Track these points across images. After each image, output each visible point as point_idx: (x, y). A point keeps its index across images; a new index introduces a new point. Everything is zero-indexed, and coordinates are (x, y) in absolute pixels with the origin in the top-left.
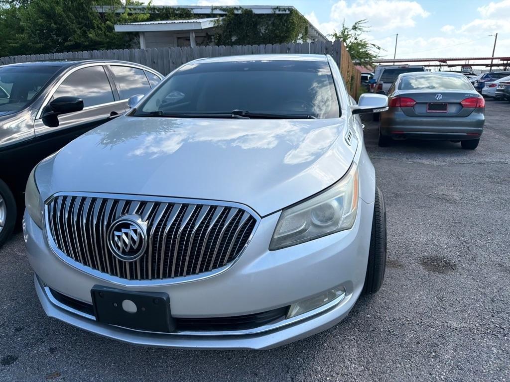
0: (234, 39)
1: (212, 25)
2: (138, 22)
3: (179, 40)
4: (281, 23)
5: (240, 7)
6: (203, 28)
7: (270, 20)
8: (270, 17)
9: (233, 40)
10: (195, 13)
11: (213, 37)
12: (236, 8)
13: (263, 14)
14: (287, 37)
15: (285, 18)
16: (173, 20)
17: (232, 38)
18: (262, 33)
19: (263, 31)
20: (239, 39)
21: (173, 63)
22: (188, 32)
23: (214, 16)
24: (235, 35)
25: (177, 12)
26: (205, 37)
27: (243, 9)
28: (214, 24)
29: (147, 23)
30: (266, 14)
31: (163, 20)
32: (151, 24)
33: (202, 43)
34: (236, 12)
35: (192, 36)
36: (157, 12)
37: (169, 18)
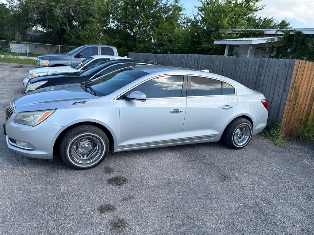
0: (289, 50)
2: (233, 38)
3: (257, 49)
5: (294, 30)
9: (288, 51)
10: (266, 33)
12: (291, 31)
13: (309, 35)
17: (288, 50)
20: (292, 51)
23: (277, 35)
24: (289, 48)
25: (256, 33)
26: (271, 48)
27: (296, 30)
28: (267, 41)
30: (311, 34)
32: (229, 41)
33: (269, 52)
34: (291, 33)
36: (247, 33)
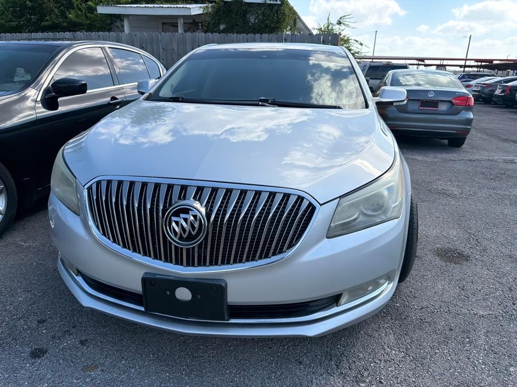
0: (222, 27)
1: (200, 12)
2: (122, 4)
3: (164, 26)
4: (272, 14)
6: (192, 14)
7: (260, 10)
8: (261, 7)
9: (221, 29)
11: (200, 24)
13: (254, 3)
14: (277, 28)
15: (276, 8)
16: (159, 4)
17: (220, 26)
18: (252, 23)
19: (252, 21)
20: (227, 27)
21: (163, 49)
22: (176, 17)
24: (223, 23)
26: (191, 23)
28: (203, 11)
29: (133, 6)
30: (256, 3)
31: (148, 4)
32: (137, 7)
33: (189, 29)
35: (181, 22)
37: (155, 2)
